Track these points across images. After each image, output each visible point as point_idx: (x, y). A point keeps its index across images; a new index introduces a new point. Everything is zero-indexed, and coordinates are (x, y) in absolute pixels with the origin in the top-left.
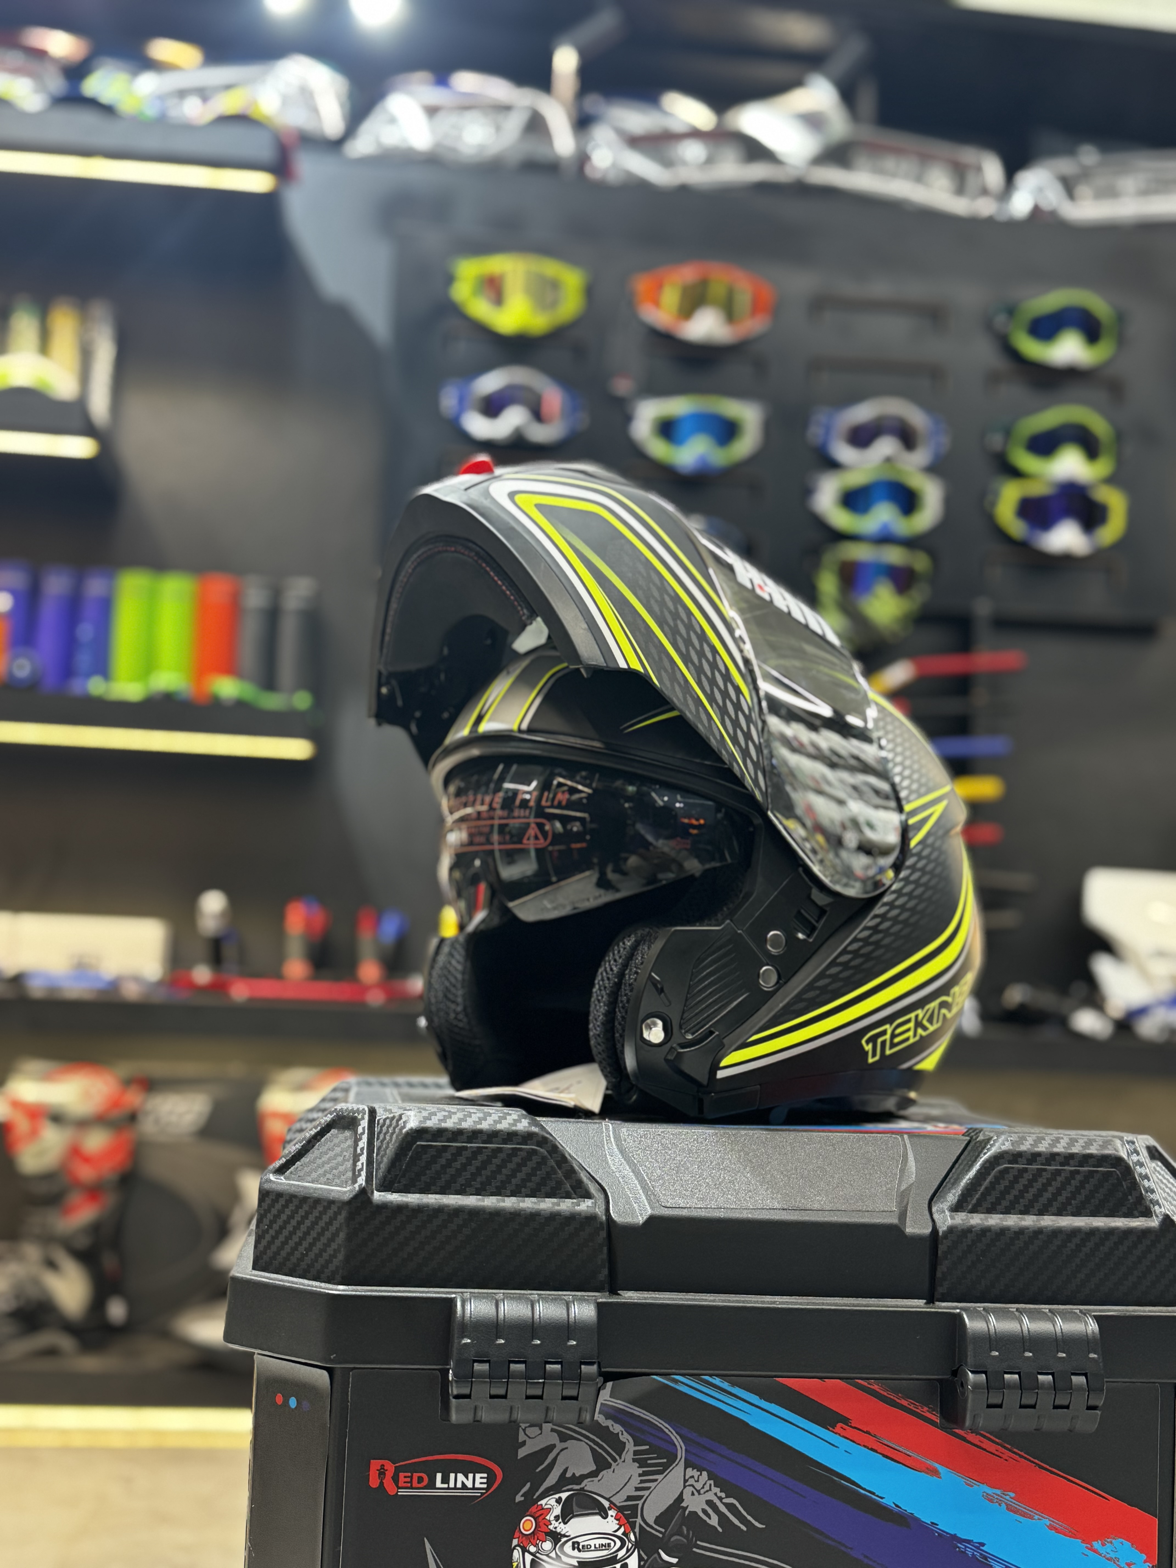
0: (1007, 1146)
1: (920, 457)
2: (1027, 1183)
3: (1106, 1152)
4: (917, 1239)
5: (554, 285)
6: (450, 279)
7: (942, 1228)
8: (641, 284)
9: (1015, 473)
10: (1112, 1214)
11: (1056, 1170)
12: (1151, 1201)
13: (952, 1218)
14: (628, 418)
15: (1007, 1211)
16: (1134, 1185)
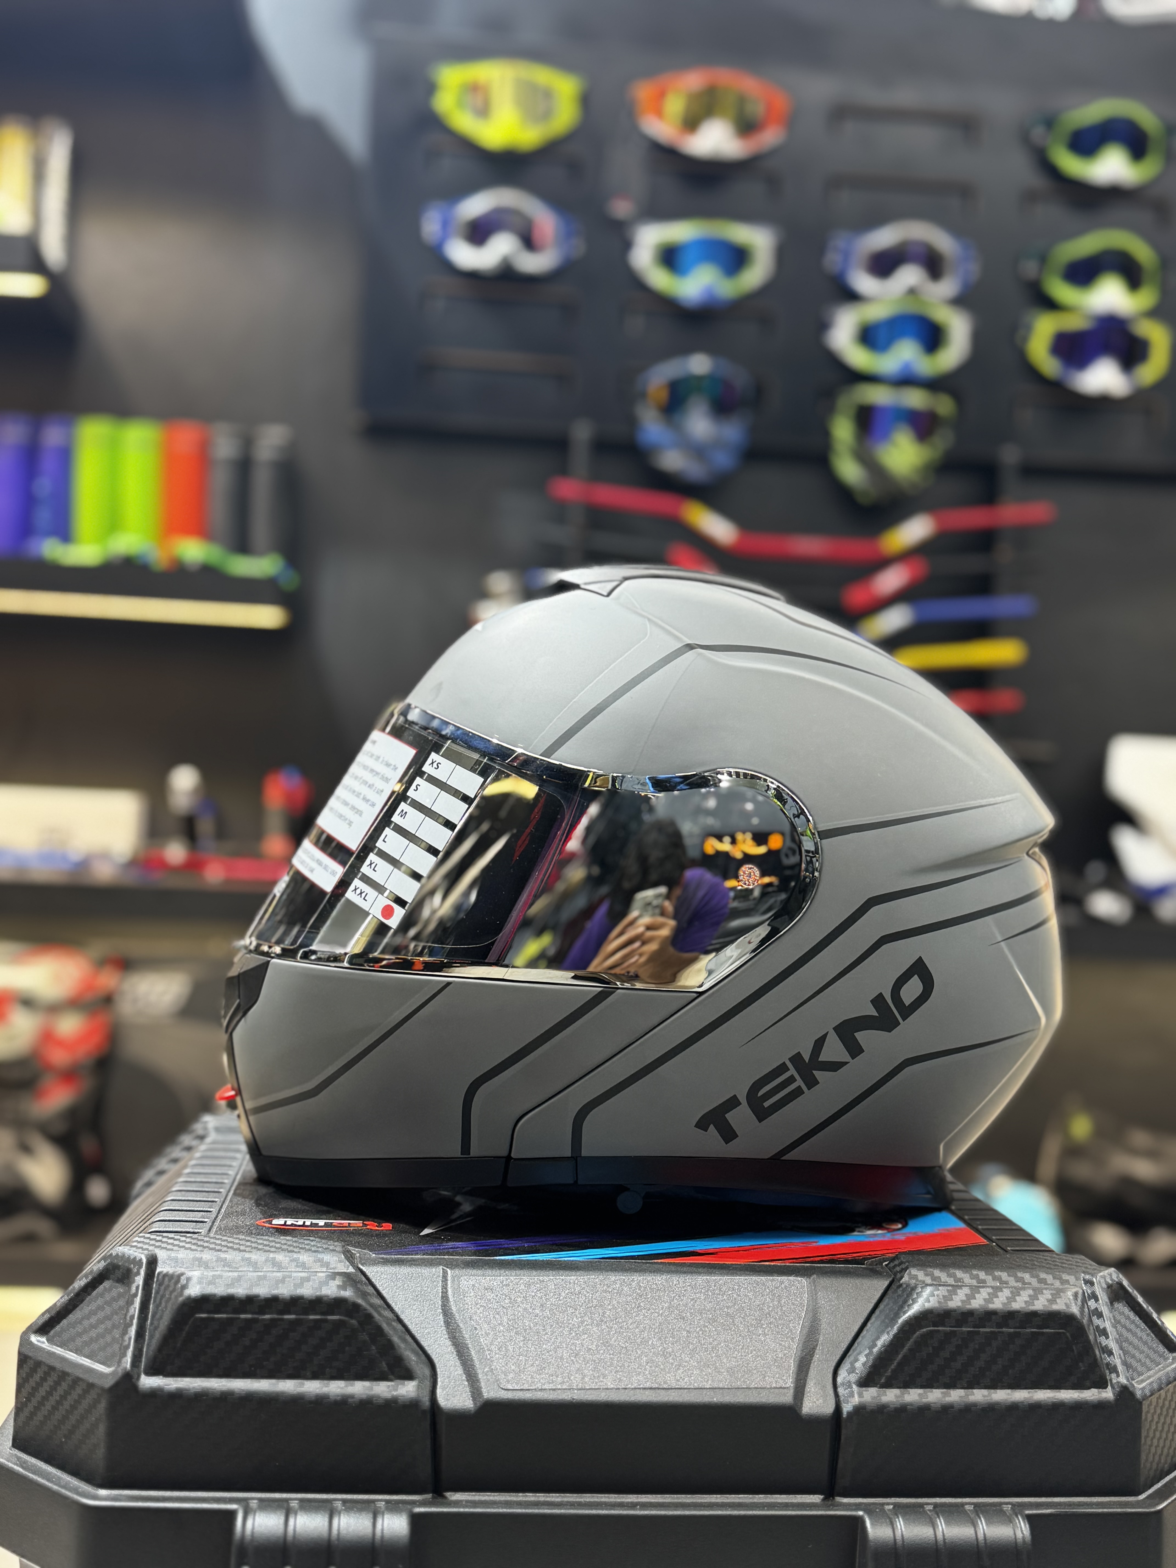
0: (933, 1303)
1: (947, 287)
2: (954, 1349)
3: (1055, 1307)
4: (815, 1421)
5: (547, 94)
6: (431, 88)
7: (847, 1408)
8: (642, 91)
9: (1050, 305)
10: (1057, 1386)
11: (992, 1332)
12: (1108, 1364)
13: (860, 1395)
14: (627, 245)
15: (929, 1385)
16: (1087, 1349)
